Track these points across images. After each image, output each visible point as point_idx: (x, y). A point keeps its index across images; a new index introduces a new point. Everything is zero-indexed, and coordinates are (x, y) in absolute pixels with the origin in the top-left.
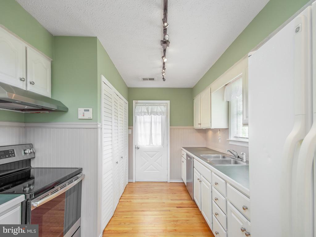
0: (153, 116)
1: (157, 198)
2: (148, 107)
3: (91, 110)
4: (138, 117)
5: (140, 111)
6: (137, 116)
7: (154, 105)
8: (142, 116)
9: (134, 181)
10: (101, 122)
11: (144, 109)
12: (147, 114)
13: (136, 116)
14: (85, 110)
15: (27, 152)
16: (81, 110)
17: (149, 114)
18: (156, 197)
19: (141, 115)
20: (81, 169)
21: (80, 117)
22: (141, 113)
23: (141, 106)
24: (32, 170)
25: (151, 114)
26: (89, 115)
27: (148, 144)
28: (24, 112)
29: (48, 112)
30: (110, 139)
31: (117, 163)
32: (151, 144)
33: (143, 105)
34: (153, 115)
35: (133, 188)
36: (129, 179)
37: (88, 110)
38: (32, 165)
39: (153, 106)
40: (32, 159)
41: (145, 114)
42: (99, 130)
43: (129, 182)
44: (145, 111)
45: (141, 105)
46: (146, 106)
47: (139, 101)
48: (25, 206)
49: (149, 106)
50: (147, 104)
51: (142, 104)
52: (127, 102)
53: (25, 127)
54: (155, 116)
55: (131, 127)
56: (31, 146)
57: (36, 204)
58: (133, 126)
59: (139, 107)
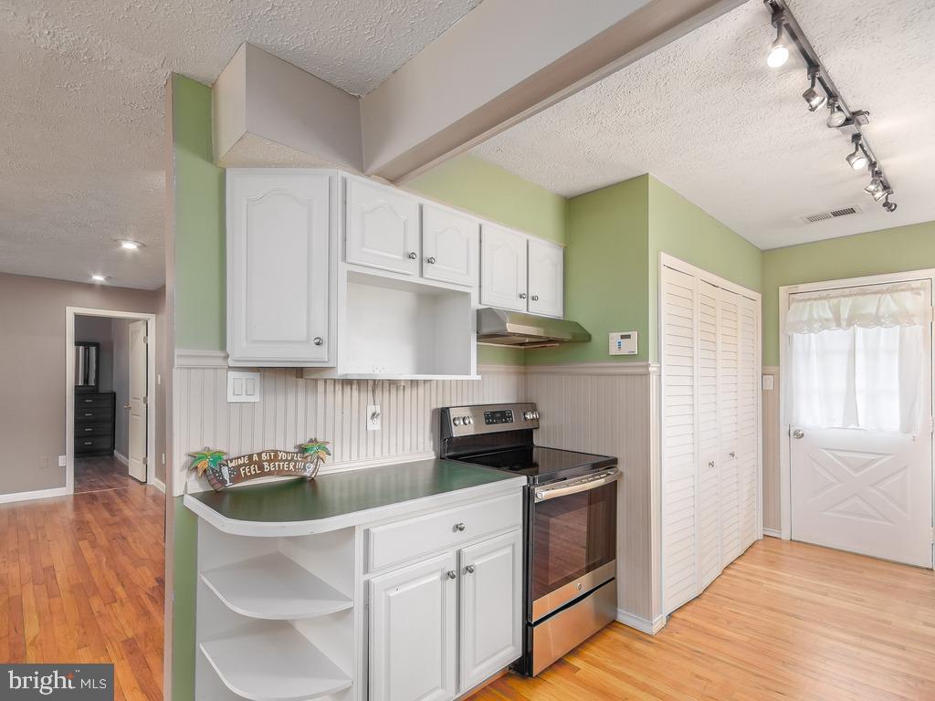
0: (860, 331)
1: (862, 603)
2: (839, 304)
3: (634, 335)
4: (797, 337)
5: (806, 317)
6: (795, 334)
7: (865, 294)
8: (812, 335)
9: (785, 535)
10: (657, 360)
11: (823, 310)
12: (834, 324)
13: (790, 333)
14: (623, 337)
15: (528, 417)
16: (615, 337)
17: (844, 323)
18: (862, 600)
19: (811, 331)
20: (615, 460)
21: (613, 351)
22: (809, 325)
23: (809, 303)
24: (535, 450)
25: (850, 323)
26: (630, 346)
27: (838, 424)
28: (523, 347)
29: (558, 344)
31: (711, 464)
32: (852, 426)
33: (815, 299)
34: (860, 325)
35: (781, 554)
36: (766, 524)
37: (629, 337)
38: (535, 442)
39: (861, 298)
40: (534, 431)
41: (823, 327)
42: (653, 379)
43: (764, 535)
44: (827, 317)
45: (809, 300)
46: (832, 300)
47: (802, 287)
48: (528, 494)
49: (843, 299)
50: (833, 293)
51: (814, 295)
52: (758, 296)
53: (525, 373)
54: (873, 331)
55: (772, 369)
56: (533, 408)
57: (543, 494)
58: (779, 365)
59: (801, 304)
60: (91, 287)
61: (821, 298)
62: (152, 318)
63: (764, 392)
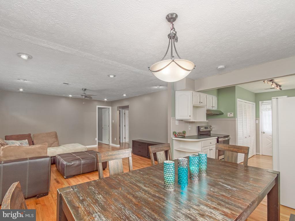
3: (233, 113)
4: (263, 112)
5: (265, 108)
9: (261, 154)
10: (237, 118)
11: (269, 106)
15: (210, 128)
16: (229, 114)
19: (266, 111)
20: (229, 136)
21: (228, 116)
23: (266, 105)
26: (232, 115)
30: (242, 125)
31: (246, 137)
35: (260, 157)
36: (256, 152)
37: (232, 114)
38: (211, 133)
40: (211, 131)
41: (269, 110)
42: (236, 121)
43: (256, 154)
47: (264, 102)
48: (217, 140)
51: (267, 103)
52: (255, 103)
55: (258, 119)
58: (259, 118)
59: (264, 105)
60: (104, 101)
61: (269, 104)
62: (110, 108)
63: (256, 124)
